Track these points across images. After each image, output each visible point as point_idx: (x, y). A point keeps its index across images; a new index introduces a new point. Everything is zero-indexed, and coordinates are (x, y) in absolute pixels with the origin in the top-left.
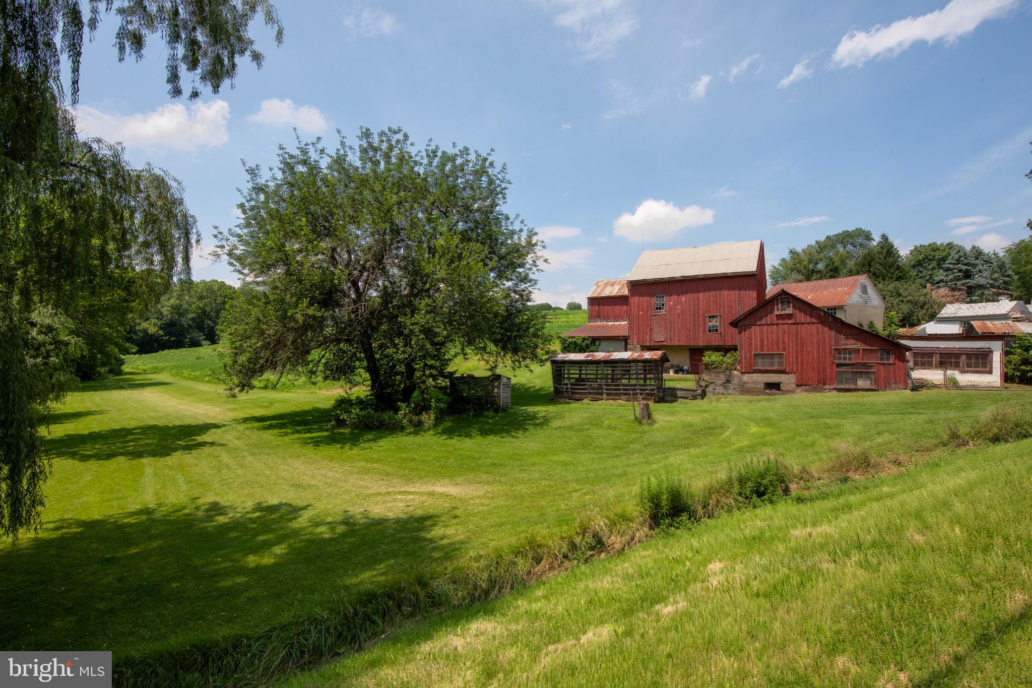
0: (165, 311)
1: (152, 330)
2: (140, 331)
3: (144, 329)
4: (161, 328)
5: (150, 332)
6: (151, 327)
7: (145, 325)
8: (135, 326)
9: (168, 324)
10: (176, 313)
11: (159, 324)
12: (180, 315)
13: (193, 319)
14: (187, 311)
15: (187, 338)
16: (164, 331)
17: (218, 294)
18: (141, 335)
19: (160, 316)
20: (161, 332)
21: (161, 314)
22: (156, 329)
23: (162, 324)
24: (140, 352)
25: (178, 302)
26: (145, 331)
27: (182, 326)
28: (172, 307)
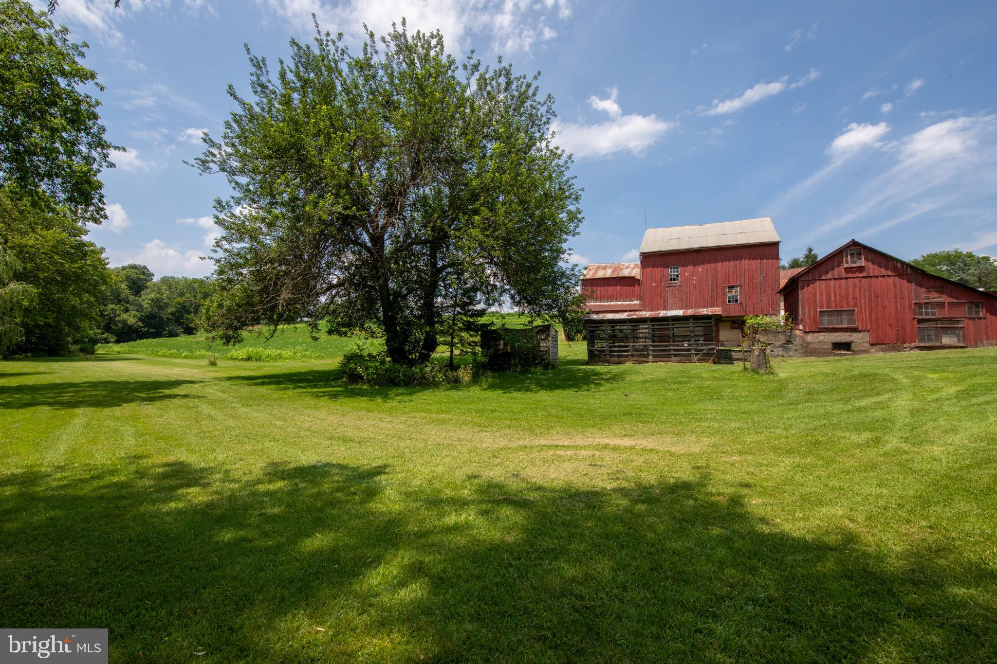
0: (145, 304)
1: (132, 321)
2: (119, 322)
3: (123, 320)
4: (140, 320)
5: (129, 322)
6: (131, 318)
7: (124, 316)
8: (115, 317)
9: (147, 316)
10: (157, 306)
11: (139, 315)
12: (160, 308)
13: (172, 314)
14: (167, 305)
15: (166, 330)
16: (143, 323)
17: (198, 291)
18: (120, 325)
19: (140, 308)
20: (140, 324)
21: (142, 306)
22: (136, 320)
23: (142, 316)
24: (118, 342)
25: (158, 296)
26: (124, 322)
27: (161, 318)
28: (152, 300)
